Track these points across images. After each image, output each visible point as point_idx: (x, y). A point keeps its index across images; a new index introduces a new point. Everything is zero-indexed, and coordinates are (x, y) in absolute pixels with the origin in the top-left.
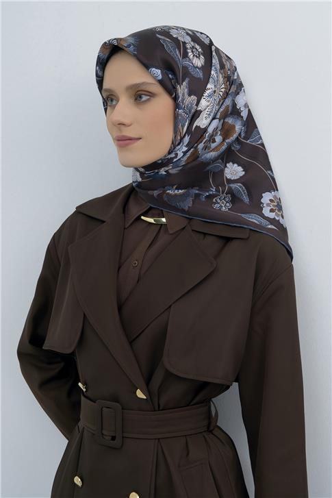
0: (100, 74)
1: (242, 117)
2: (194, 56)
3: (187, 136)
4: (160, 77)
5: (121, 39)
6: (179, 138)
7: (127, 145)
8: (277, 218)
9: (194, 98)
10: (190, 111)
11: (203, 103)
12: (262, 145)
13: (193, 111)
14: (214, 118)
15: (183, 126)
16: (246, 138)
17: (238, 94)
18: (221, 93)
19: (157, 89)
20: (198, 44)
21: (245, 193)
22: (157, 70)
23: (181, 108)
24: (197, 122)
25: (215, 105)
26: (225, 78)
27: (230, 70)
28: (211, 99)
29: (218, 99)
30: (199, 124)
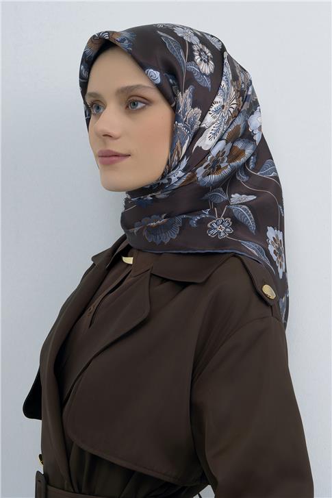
0: (85, 74)
1: (255, 141)
2: (201, 60)
3: (185, 158)
4: (159, 81)
5: (113, 33)
6: (176, 158)
7: (112, 163)
8: (277, 264)
9: (198, 111)
10: (192, 127)
11: (209, 119)
12: (277, 178)
13: (196, 127)
14: (220, 139)
15: (182, 144)
16: (256, 169)
17: (253, 113)
18: (232, 110)
19: (154, 94)
20: (207, 47)
21: (251, 219)
22: (155, 72)
23: (181, 121)
24: (199, 143)
25: (223, 123)
26: (238, 91)
27: (244, 84)
28: (218, 115)
29: (227, 116)
30: (200, 145)
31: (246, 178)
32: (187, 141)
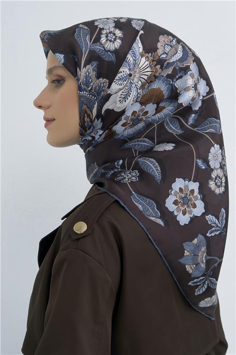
1: (178, 100)
3: (97, 120)
4: (63, 61)
6: (87, 119)
9: (104, 80)
16: (194, 125)
17: (181, 77)
21: (157, 170)
22: (60, 55)
24: (108, 105)
25: (134, 89)
26: (153, 61)
27: (167, 54)
28: (125, 83)
29: (140, 83)
30: (110, 108)
31: (180, 132)
32: (96, 106)
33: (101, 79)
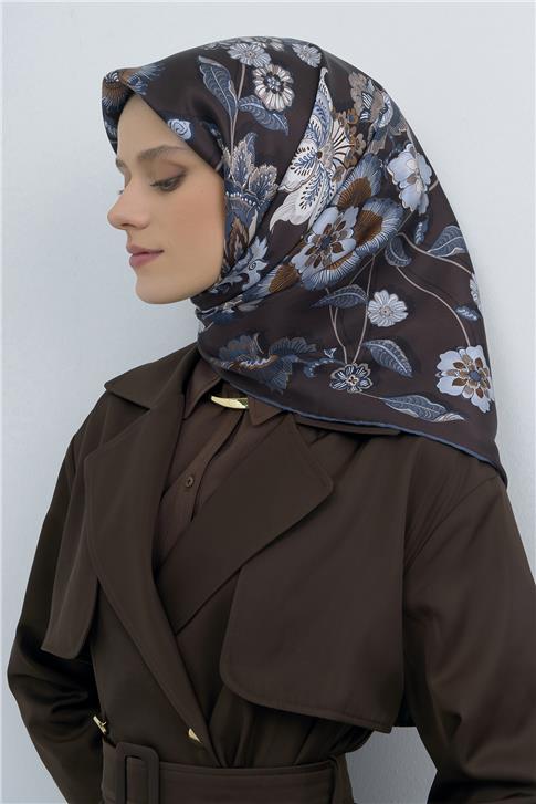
1: (401, 201)
2: (267, 90)
3: (257, 241)
6: (238, 245)
8: (466, 396)
9: (269, 170)
10: (260, 195)
11: (292, 177)
13: (268, 194)
14: (329, 206)
15: (246, 224)
16: (425, 245)
17: (395, 156)
18: (342, 157)
20: (284, 67)
21: (401, 358)
22: (181, 122)
23: (238, 190)
24: (280, 214)
25: (324, 181)
26: (351, 126)
27: (369, 111)
28: (311, 169)
29: (333, 168)
30: (285, 218)
31: (406, 261)
33: (264, 167)
